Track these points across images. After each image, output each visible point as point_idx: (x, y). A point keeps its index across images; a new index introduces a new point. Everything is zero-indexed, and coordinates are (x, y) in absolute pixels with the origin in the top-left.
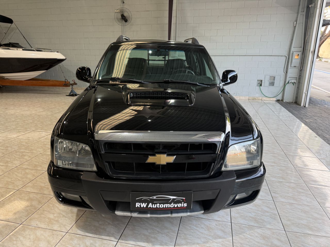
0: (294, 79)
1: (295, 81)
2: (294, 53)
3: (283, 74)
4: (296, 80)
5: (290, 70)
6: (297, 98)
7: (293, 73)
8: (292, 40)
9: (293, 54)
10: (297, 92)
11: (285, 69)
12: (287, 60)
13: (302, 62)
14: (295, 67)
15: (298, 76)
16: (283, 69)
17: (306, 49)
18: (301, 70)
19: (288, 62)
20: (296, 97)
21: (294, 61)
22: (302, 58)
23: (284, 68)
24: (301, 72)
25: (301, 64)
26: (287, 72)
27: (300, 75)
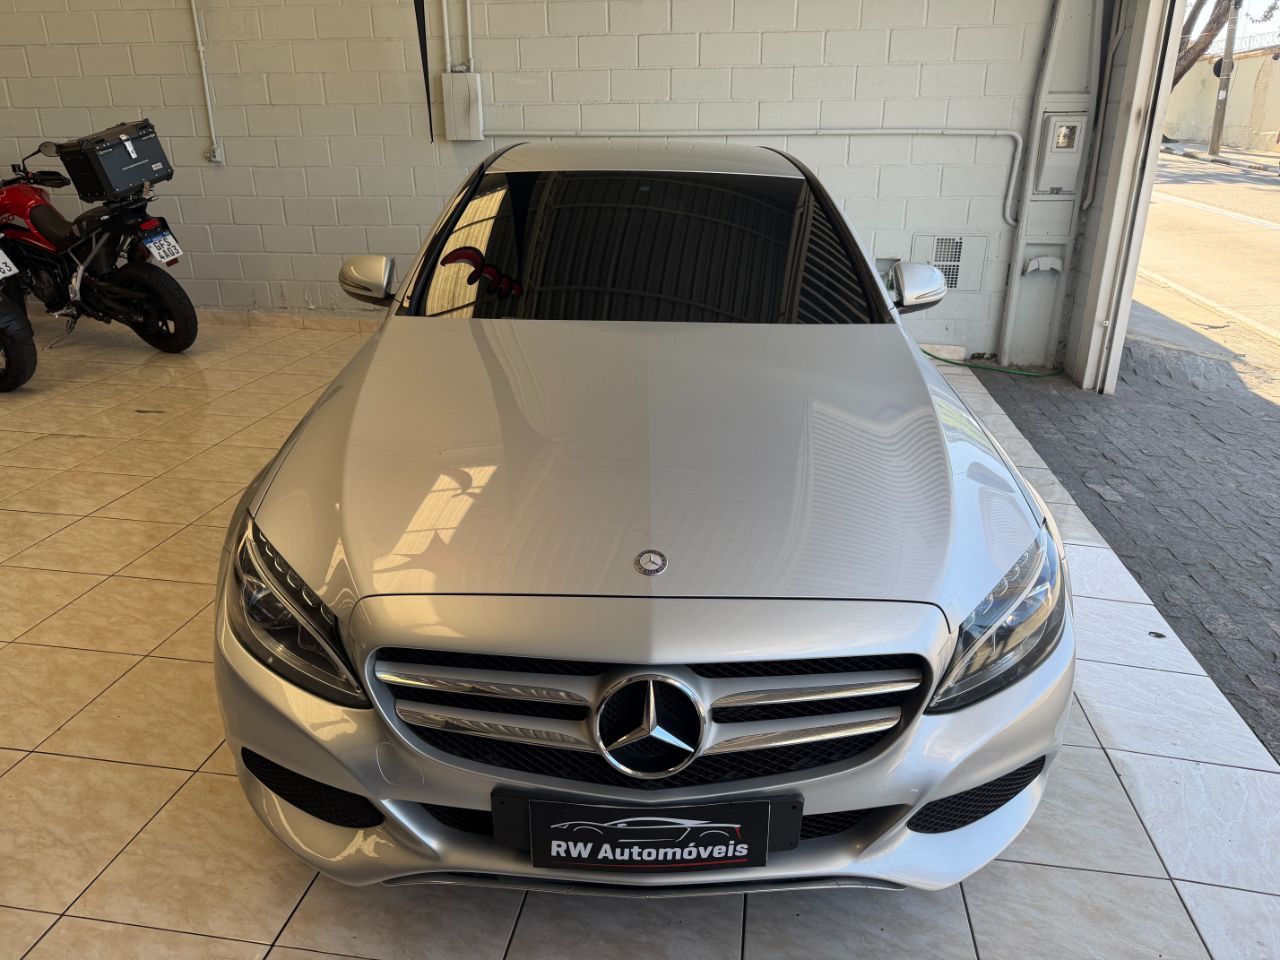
0: (1052, 256)
1: (1057, 264)
2: (1053, 120)
3: (998, 228)
4: (1062, 258)
5: (1031, 210)
6: (1063, 344)
7: (1045, 220)
8: (1044, 52)
9: (1046, 124)
10: (1063, 315)
11: (1009, 202)
12: (1019, 156)
13: (1089, 167)
14: (1056, 191)
15: (1073, 236)
16: (1001, 202)
17: (1110, 99)
18: (1085, 206)
19: (1024, 168)
20: (1060, 342)
21: (1051, 159)
22: (1092, 146)
23: (1002, 196)
24: (1084, 220)
25: (1087, 175)
26: (1016, 220)
27: (1083, 235)
